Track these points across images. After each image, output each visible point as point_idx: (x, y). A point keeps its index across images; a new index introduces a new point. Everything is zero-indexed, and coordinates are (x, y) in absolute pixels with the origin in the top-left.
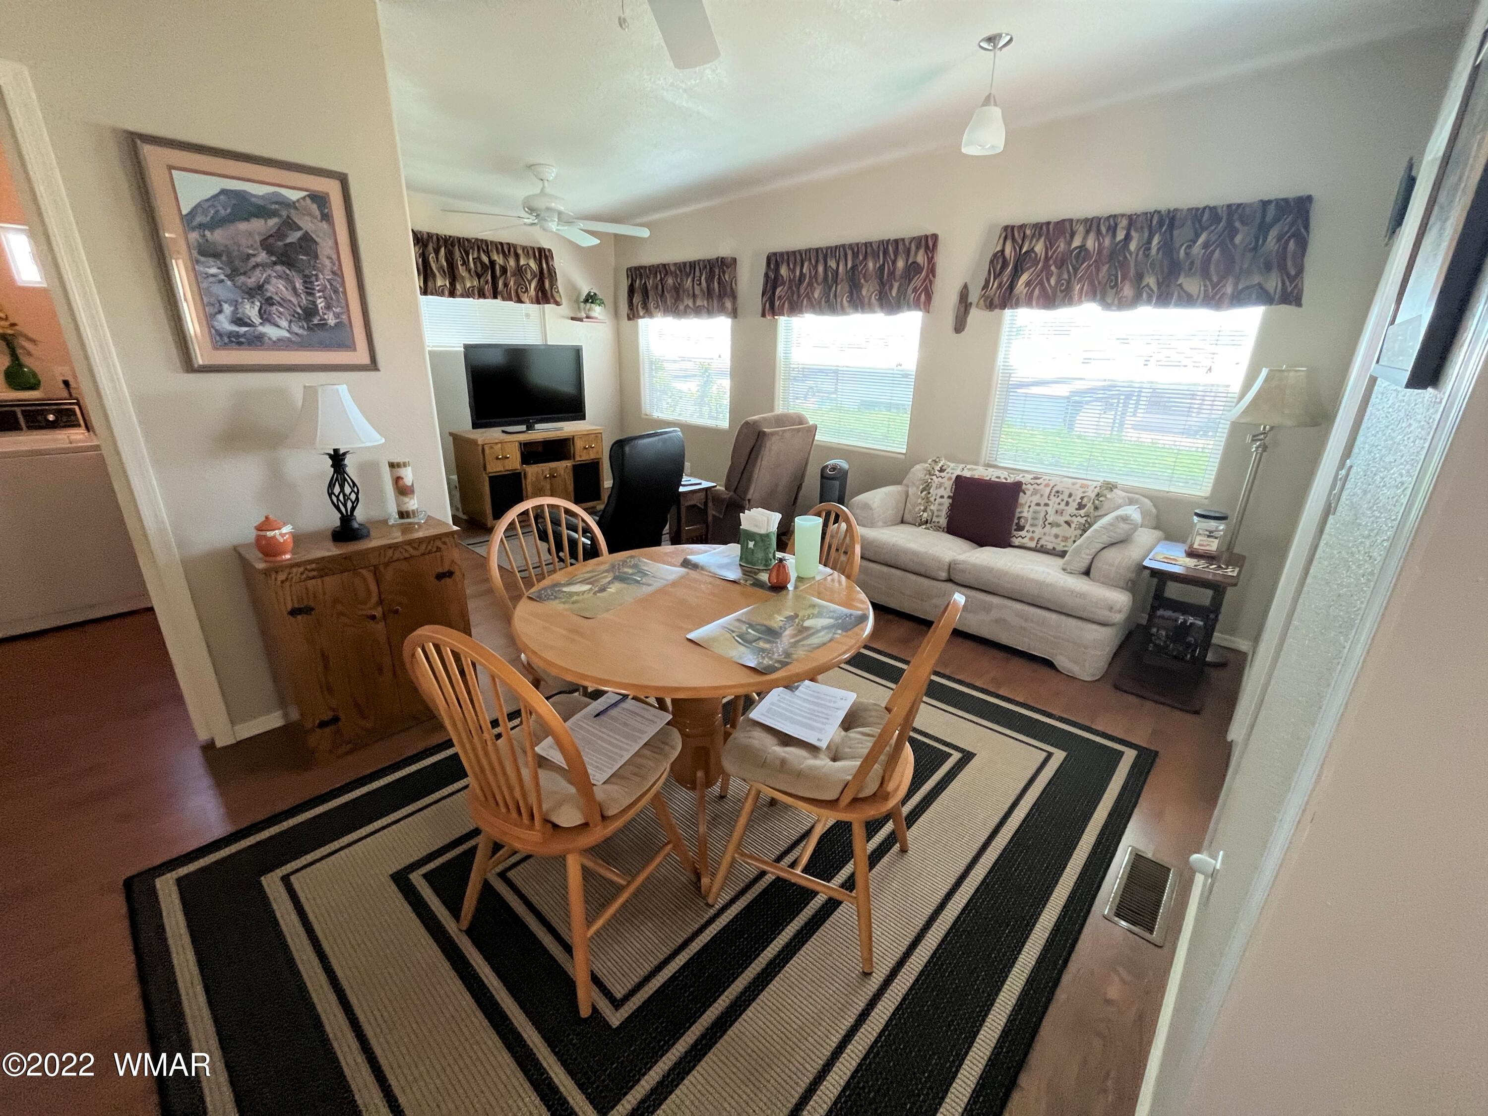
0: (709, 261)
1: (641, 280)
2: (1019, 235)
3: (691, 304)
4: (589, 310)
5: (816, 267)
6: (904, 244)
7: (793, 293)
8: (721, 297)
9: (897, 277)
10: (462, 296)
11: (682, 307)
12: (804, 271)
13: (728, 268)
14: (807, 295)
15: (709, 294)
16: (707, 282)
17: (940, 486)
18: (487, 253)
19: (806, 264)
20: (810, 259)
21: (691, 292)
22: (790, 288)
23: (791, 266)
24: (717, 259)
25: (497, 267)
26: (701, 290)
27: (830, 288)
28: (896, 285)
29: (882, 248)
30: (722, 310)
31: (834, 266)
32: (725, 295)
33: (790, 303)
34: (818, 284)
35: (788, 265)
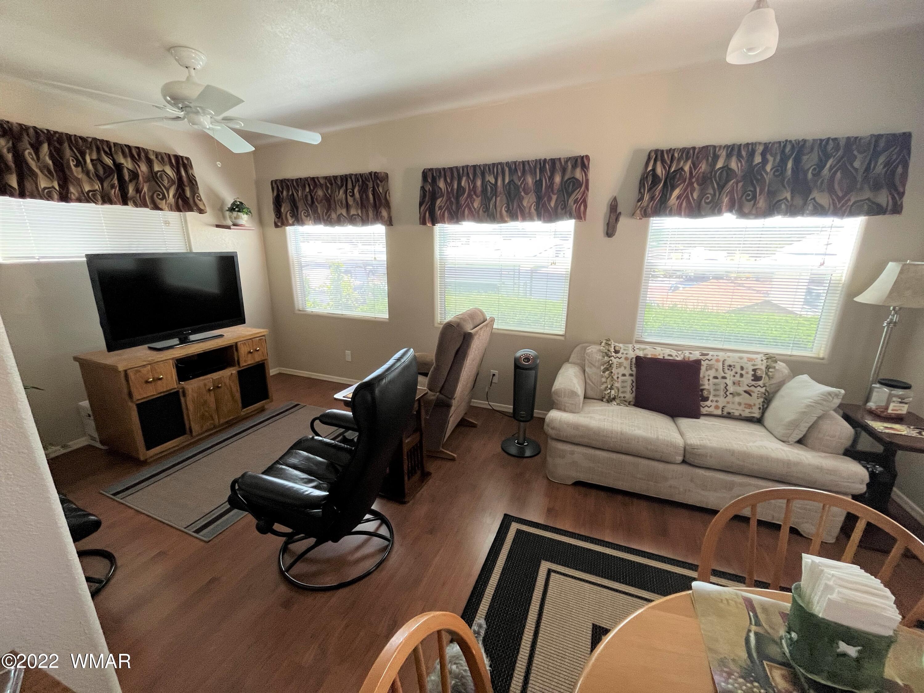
0: (361, 175)
1: (288, 191)
2: (668, 157)
3: (345, 214)
4: (236, 218)
5: (474, 181)
6: (561, 163)
7: (451, 203)
8: (376, 208)
9: (556, 191)
10: (79, 200)
11: (334, 216)
12: (463, 184)
13: (381, 182)
14: (468, 205)
15: (363, 205)
16: (359, 193)
17: (620, 365)
18: (110, 154)
19: (464, 179)
20: (468, 174)
21: (344, 202)
22: (449, 199)
23: (449, 181)
24: (370, 173)
25: (125, 171)
26: (354, 200)
27: (490, 200)
28: (554, 197)
29: (538, 166)
30: (378, 218)
31: (493, 181)
32: (381, 204)
33: (450, 213)
34: (477, 197)
35: (445, 180)
